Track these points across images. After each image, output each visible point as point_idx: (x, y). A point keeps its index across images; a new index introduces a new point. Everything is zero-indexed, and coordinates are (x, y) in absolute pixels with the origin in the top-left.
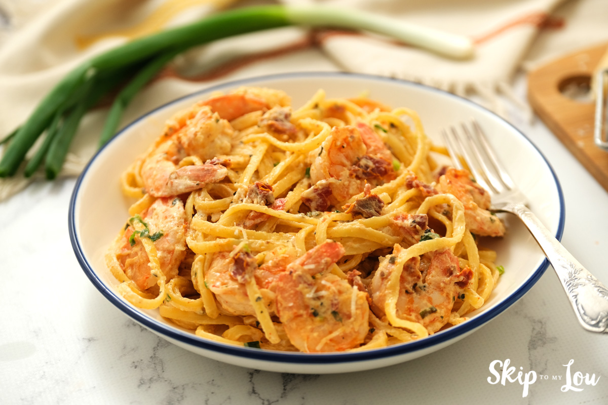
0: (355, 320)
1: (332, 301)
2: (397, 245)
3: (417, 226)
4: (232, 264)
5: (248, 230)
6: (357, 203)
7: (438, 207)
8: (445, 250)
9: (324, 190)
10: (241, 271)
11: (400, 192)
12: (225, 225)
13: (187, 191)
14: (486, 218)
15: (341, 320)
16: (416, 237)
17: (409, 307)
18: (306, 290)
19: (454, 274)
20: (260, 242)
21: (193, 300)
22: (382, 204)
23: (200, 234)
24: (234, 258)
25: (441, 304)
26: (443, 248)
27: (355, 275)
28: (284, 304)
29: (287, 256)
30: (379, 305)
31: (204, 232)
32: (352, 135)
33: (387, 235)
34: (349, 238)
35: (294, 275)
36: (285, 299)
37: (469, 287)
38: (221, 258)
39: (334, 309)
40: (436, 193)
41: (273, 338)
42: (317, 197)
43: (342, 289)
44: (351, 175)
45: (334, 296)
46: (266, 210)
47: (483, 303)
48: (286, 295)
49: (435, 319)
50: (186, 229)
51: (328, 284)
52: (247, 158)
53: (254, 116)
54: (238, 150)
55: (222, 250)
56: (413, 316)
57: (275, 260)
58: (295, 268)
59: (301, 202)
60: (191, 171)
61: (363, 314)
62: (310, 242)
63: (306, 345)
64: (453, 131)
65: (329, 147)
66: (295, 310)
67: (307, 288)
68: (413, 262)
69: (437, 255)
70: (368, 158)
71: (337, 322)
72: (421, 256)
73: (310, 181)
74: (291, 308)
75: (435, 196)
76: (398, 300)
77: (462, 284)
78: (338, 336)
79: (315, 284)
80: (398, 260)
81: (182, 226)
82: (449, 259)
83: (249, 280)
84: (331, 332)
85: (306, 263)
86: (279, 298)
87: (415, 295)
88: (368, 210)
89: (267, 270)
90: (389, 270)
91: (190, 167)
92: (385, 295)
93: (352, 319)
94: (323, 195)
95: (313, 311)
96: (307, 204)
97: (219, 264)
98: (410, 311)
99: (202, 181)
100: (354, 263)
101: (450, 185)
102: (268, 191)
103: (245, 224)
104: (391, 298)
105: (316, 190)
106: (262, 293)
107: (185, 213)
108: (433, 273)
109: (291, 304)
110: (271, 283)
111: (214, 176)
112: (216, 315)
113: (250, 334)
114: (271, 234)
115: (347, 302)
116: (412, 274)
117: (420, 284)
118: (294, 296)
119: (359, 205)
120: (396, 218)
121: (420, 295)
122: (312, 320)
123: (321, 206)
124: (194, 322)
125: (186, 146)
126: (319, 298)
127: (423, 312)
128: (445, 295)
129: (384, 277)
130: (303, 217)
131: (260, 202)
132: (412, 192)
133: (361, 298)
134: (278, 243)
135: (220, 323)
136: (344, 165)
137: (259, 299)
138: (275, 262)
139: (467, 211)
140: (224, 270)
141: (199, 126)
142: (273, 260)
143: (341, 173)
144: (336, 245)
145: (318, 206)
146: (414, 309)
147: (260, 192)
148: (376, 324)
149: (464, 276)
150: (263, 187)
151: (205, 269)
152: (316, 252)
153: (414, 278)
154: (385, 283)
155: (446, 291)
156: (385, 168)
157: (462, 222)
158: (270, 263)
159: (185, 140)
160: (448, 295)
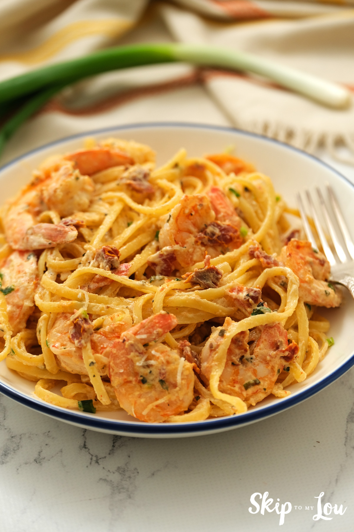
0: (180, 389)
1: (160, 370)
2: (228, 319)
3: (250, 300)
4: (72, 327)
5: (91, 294)
6: (195, 275)
7: (276, 278)
8: (275, 324)
9: (168, 256)
10: (78, 335)
11: (242, 261)
12: (70, 287)
13: (41, 248)
14: (321, 291)
15: (167, 389)
16: (249, 310)
17: (234, 378)
18: (137, 358)
19: (280, 349)
20: (101, 305)
21: (35, 356)
22: (220, 276)
23: (48, 293)
24: (73, 322)
25: (265, 377)
26: (273, 323)
27: (185, 346)
28: (116, 370)
29: (123, 323)
30: (206, 375)
31: (51, 291)
32: (201, 203)
33: (221, 307)
34: (184, 307)
35: (127, 343)
36: (116, 364)
37: (295, 361)
38: (63, 319)
39: (161, 378)
40: (276, 264)
41: (105, 400)
42: (162, 262)
43: (170, 360)
44: (196, 242)
45: (162, 366)
46: (109, 275)
47: (306, 378)
48: (118, 361)
49: (258, 390)
50: (36, 285)
51: (158, 354)
52: (103, 216)
53: (117, 170)
54: (96, 207)
55: (65, 311)
56: (237, 388)
57: (112, 326)
58: (128, 337)
59: (147, 266)
60: (45, 229)
61: (188, 384)
62: (147, 310)
63: (133, 410)
64: (308, 195)
65: (176, 215)
66: (125, 377)
67: (137, 356)
68: (242, 336)
69: (267, 329)
70: (216, 225)
71: (164, 390)
72: (250, 330)
73: (158, 244)
74: (121, 374)
75: (274, 268)
76: (223, 373)
77: (288, 359)
78: (164, 403)
79: (145, 353)
80: (227, 334)
81: (33, 282)
82: (278, 333)
83: (85, 345)
84: (157, 399)
85: (138, 332)
86: (111, 364)
87: (241, 367)
88: (205, 281)
89: (103, 335)
90: (217, 342)
91: (45, 225)
92: (211, 367)
93: (178, 388)
94: (168, 260)
95: (142, 378)
96: (153, 268)
97: (61, 324)
98: (234, 383)
99: (54, 241)
100: (187, 332)
101: (289, 258)
102: (113, 257)
103: (90, 287)
104: (217, 370)
105: (161, 255)
106: (95, 359)
107: (37, 269)
108: (262, 346)
109: (122, 371)
110: (106, 348)
111: (64, 238)
112: (55, 371)
113: (85, 392)
114: (112, 298)
115: (174, 373)
116: (240, 347)
117: (248, 355)
118: (125, 363)
119: (197, 277)
120: (232, 290)
121: (246, 366)
122: (141, 387)
123: (165, 271)
124: (35, 375)
125: (46, 200)
126: (148, 366)
127: (246, 384)
128: (270, 368)
129: (212, 349)
130: (143, 285)
131: (105, 266)
132: (253, 262)
133: (188, 369)
134: (117, 308)
135: (59, 379)
136: (190, 232)
137: (92, 363)
138: (111, 328)
139: (302, 284)
140: (65, 331)
141: (60, 182)
142: (110, 326)
143: (187, 240)
144: (169, 316)
145: (162, 270)
146: (238, 381)
147: (106, 257)
148: (202, 393)
149: (290, 351)
150: (109, 252)
151: (48, 328)
152: (149, 322)
153: (241, 351)
154: (213, 355)
155: (271, 364)
156: (231, 236)
157: (296, 296)
158: (107, 329)
159: (46, 195)
160: (273, 368)
